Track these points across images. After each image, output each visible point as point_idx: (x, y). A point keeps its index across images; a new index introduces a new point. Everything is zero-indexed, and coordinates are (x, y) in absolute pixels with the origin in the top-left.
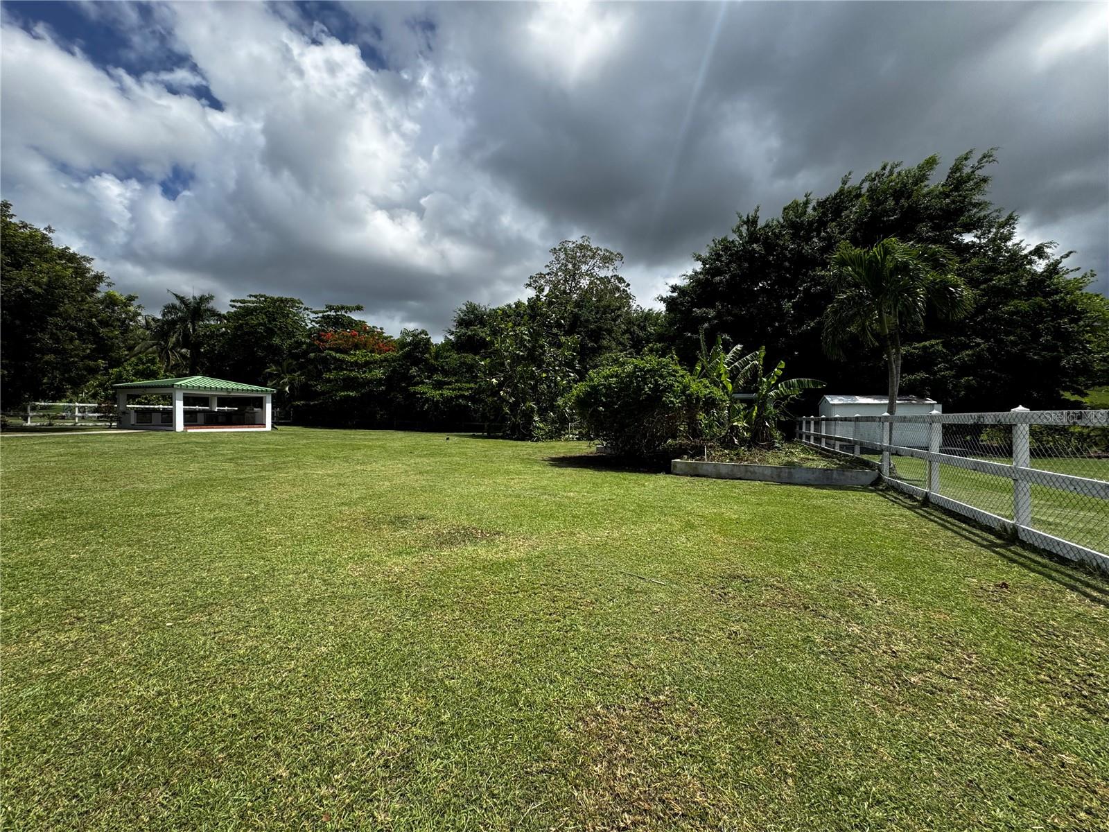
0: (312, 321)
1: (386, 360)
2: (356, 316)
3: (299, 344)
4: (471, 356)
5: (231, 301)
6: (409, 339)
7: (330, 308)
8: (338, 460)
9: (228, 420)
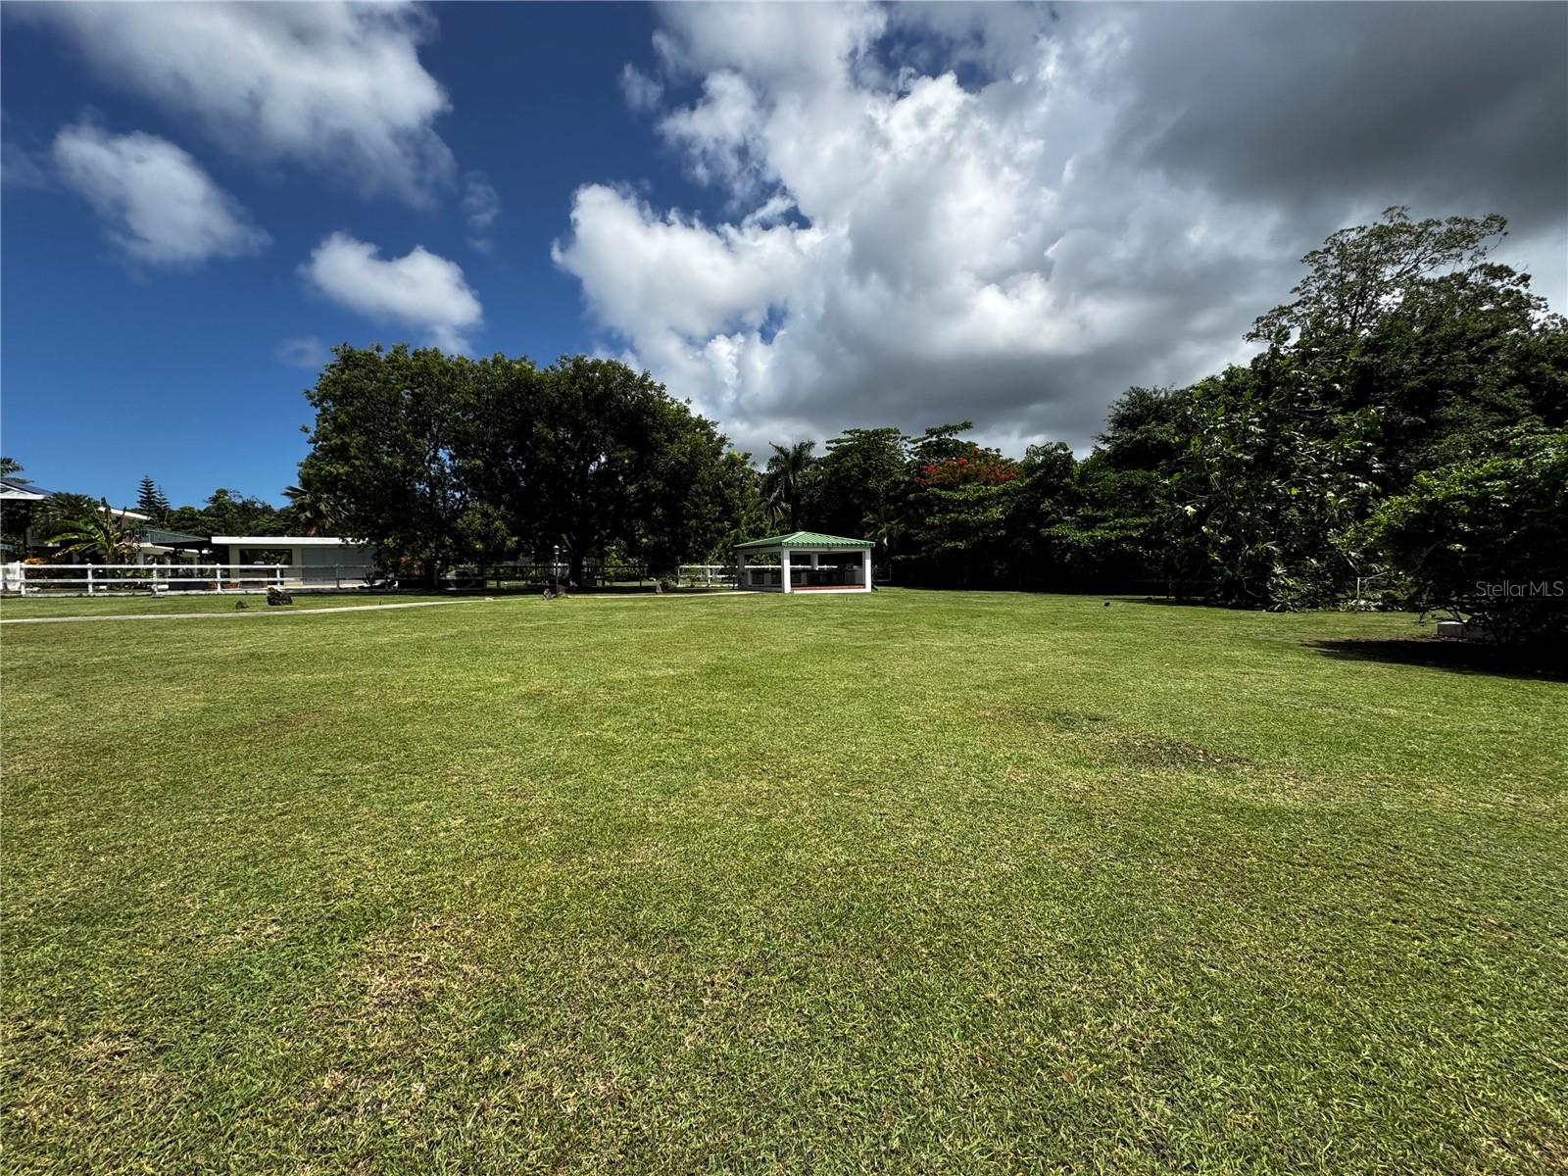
0: (911, 453)
1: (1005, 493)
2: (963, 438)
3: (897, 484)
4: (1142, 473)
5: (828, 442)
6: (1039, 460)
7: (931, 432)
8: (956, 630)
9: (829, 579)
